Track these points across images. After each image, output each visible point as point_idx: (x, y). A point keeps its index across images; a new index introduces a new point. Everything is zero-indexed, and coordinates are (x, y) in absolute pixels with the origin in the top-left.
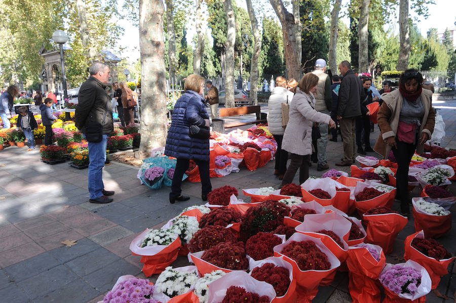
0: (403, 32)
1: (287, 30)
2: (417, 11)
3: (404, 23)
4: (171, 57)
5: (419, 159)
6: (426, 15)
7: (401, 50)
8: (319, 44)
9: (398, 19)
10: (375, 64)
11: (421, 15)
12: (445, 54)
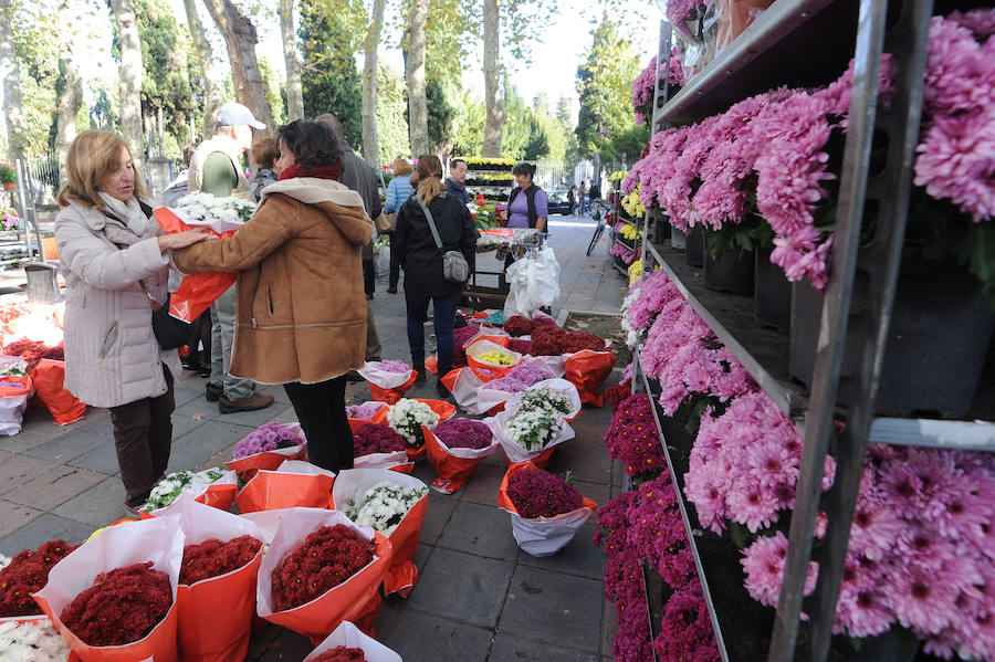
0: (491, 88)
1: (239, 54)
2: (513, 52)
3: (493, 72)
4: (12, 117)
5: (504, 359)
6: (528, 62)
7: (488, 122)
8: (346, 104)
9: (481, 65)
10: (450, 147)
11: (521, 59)
12: (561, 136)
